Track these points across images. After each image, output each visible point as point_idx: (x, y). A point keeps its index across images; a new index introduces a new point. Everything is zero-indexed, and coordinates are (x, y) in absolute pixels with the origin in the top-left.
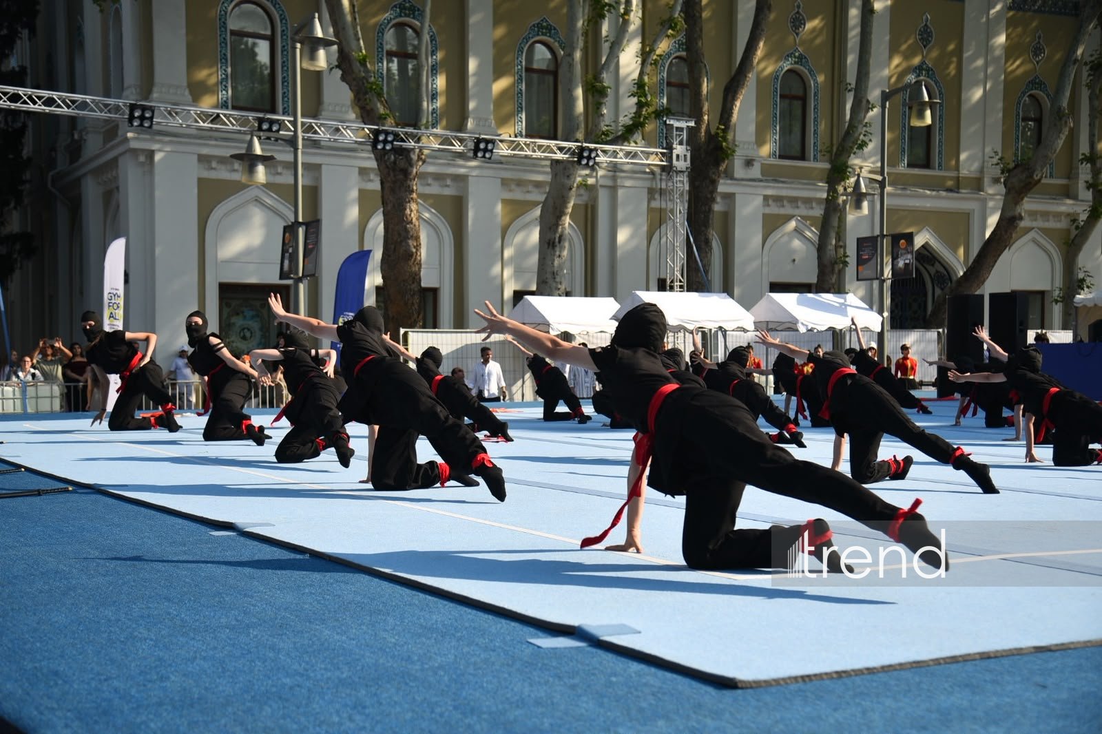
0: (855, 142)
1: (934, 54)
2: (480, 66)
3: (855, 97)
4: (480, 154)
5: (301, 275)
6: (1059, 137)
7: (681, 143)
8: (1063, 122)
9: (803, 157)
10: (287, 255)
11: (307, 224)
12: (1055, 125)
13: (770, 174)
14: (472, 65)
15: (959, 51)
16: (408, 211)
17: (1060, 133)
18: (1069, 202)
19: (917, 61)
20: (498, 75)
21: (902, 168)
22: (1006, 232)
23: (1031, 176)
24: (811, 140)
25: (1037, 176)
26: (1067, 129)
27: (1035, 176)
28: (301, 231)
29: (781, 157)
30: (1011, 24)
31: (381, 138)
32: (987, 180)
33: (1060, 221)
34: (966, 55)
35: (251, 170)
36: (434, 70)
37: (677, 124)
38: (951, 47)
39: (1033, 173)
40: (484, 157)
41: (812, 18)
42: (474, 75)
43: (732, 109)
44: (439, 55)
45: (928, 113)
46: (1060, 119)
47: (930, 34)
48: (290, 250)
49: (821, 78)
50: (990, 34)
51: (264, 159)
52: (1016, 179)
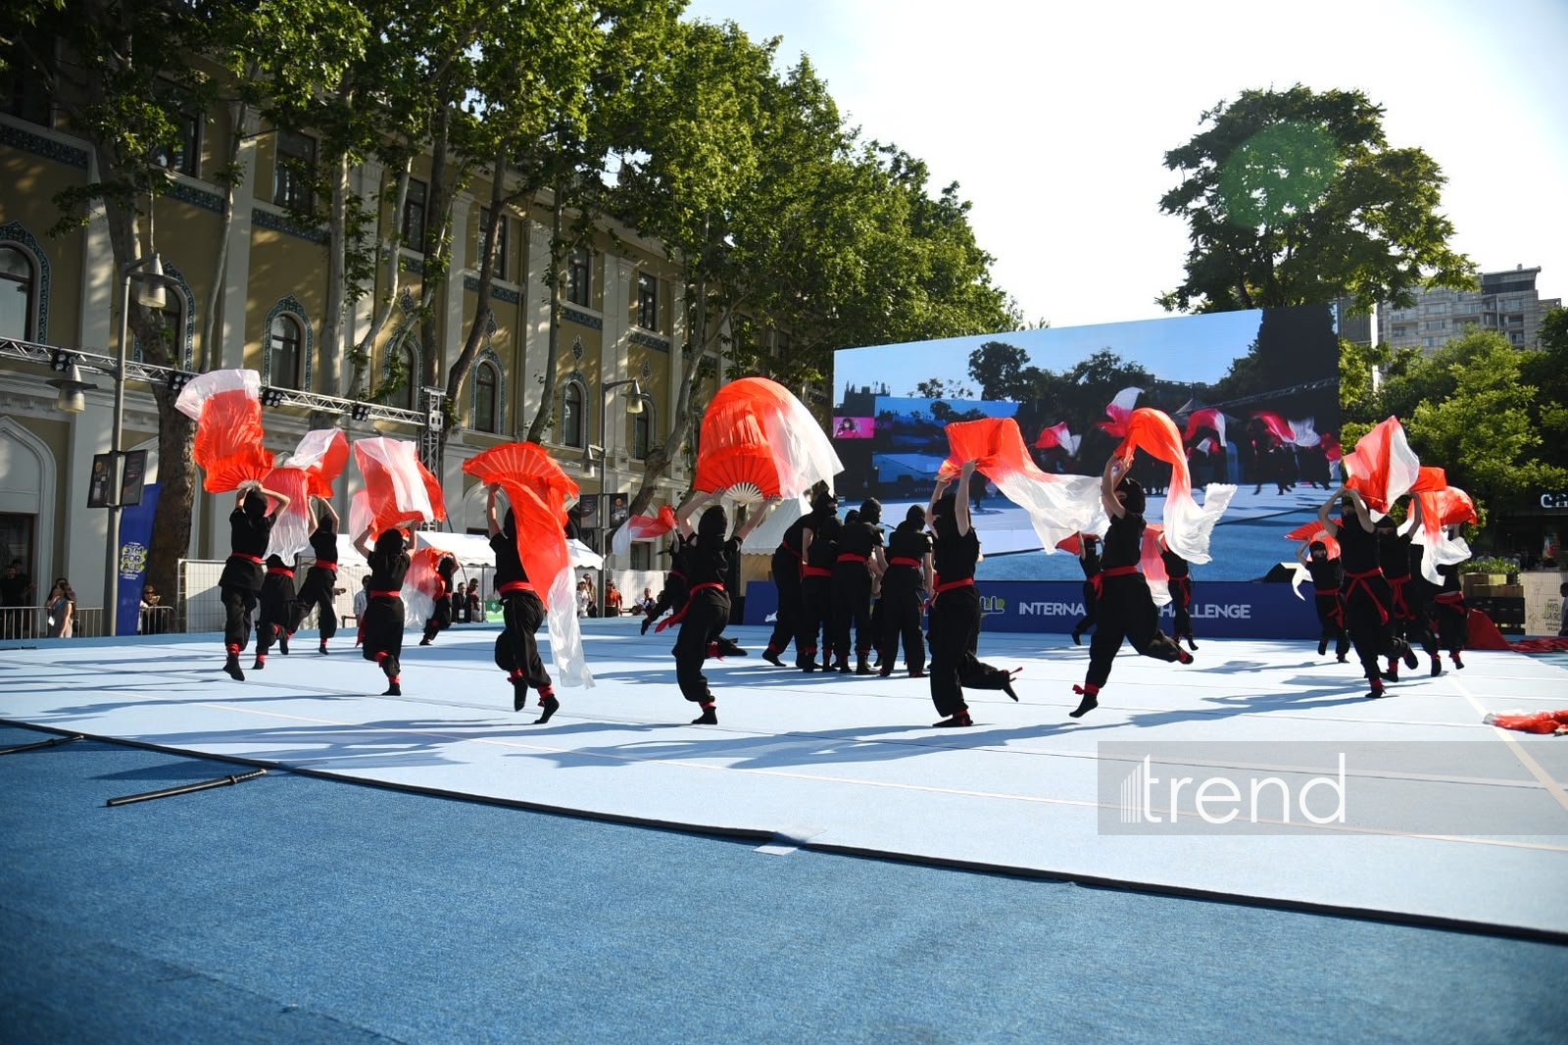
0: (545, 422)
1: (582, 366)
2: (232, 331)
3: (546, 388)
4: (269, 402)
5: (118, 503)
7: (435, 408)
9: (492, 431)
10: (98, 484)
11: (128, 455)
12: (680, 425)
13: (470, 442)
14: (226, 330)
15: (599, 366)
16: (186, 450)
18: (667, 480)
19: (571, 369)
20: (249, 339)
21: (562, 446)
22: (646, 497)
23: (664, 459)
24: (498, 419)
25: (667, 459)
28: (121, 462)
29: (477, 429)
30: (631, 352)
31: (178, 379)
32: (617, 460)
34: (604, 369)
35: (70, 397)
36: (191, 330)
37: (433, 393)
38: (593, 363)
39: (666, 456)
40: (272, 405)
41: (500, 328)
42: (228, 338)
43: (457, 386)
44: (195, 318)
47: (580, 350)
48: (103, 479)
49: (506, 373)
50: (618, 359)
51: (83, 387)
52: (654, 460)
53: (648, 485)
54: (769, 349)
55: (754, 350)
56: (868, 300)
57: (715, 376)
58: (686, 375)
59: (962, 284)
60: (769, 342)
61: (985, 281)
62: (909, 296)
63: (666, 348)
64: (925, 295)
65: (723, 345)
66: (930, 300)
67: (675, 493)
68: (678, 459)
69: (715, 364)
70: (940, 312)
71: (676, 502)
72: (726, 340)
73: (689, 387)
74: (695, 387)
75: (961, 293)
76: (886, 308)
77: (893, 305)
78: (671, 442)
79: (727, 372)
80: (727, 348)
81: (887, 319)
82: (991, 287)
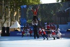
8: (4, 13)
54: (14, 5)
66: (32, 1)
68: (3, 17)
71: (3, 22)
74: (5, 9)
79: (9, 8)
80: (9, 5)
81: (27, 2)
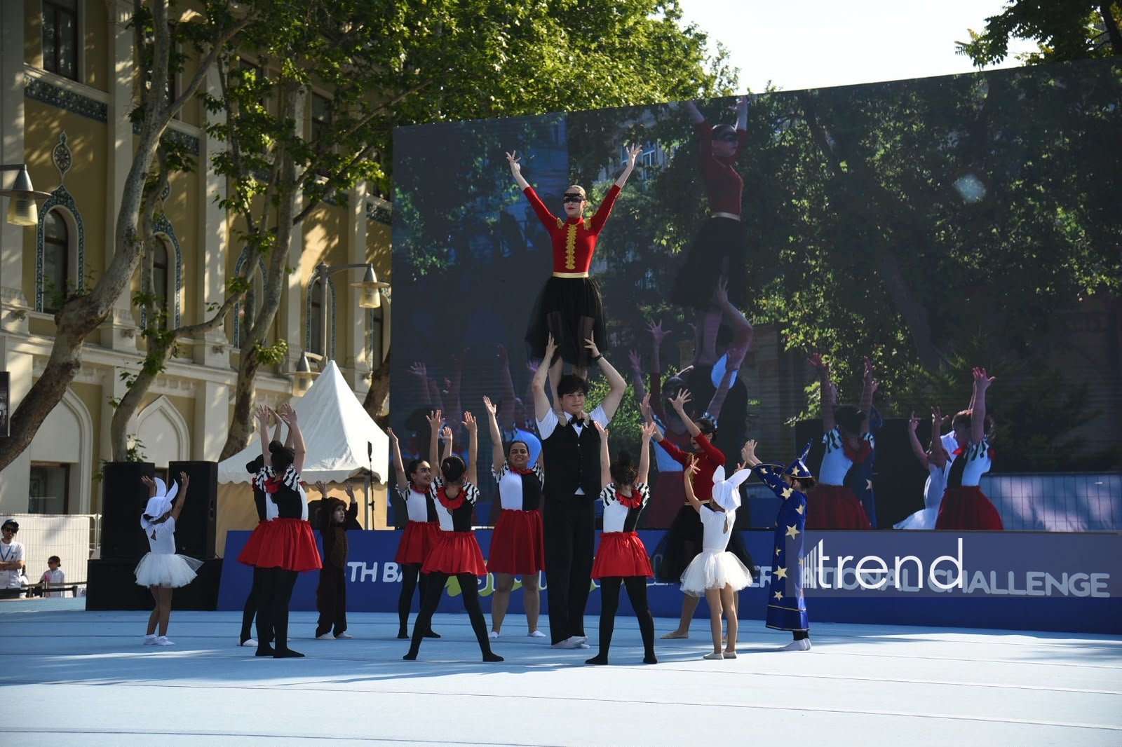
6: (129, 266)
8: (135, 248)
12: (125, 251)
17: (130, 262)
22: (58, 382)
23: (94, 312)
25: (101, 313)
26: (138, 257)
27: (99, 313)
33: (91, 374)
39: (98, 307)
45: (34, 208)
46: (131, 244)
52: (73, 314)
53: (63, 360)
54: (291, 124)
55: (264, 124)
56: (463, 42)
57: (193, 167)
58: (137, 162)
59: (627, 17)
60: (292, 111)
61: (671, 14)
62: (534, 38)
63: (102, 114)
64: (562, 36)
65: (209, 113)
66: (571, 47)
67: (118, 373)
69: (197, 146)
70: (588, 66)
72: (214, 106)
73: (141, 185)
75: (626, 34)
76: (495, 58)
77: (507, 52)
78: (109, 281)
79: (216, 162)
81: (494, 76)
82: (681, 25)
